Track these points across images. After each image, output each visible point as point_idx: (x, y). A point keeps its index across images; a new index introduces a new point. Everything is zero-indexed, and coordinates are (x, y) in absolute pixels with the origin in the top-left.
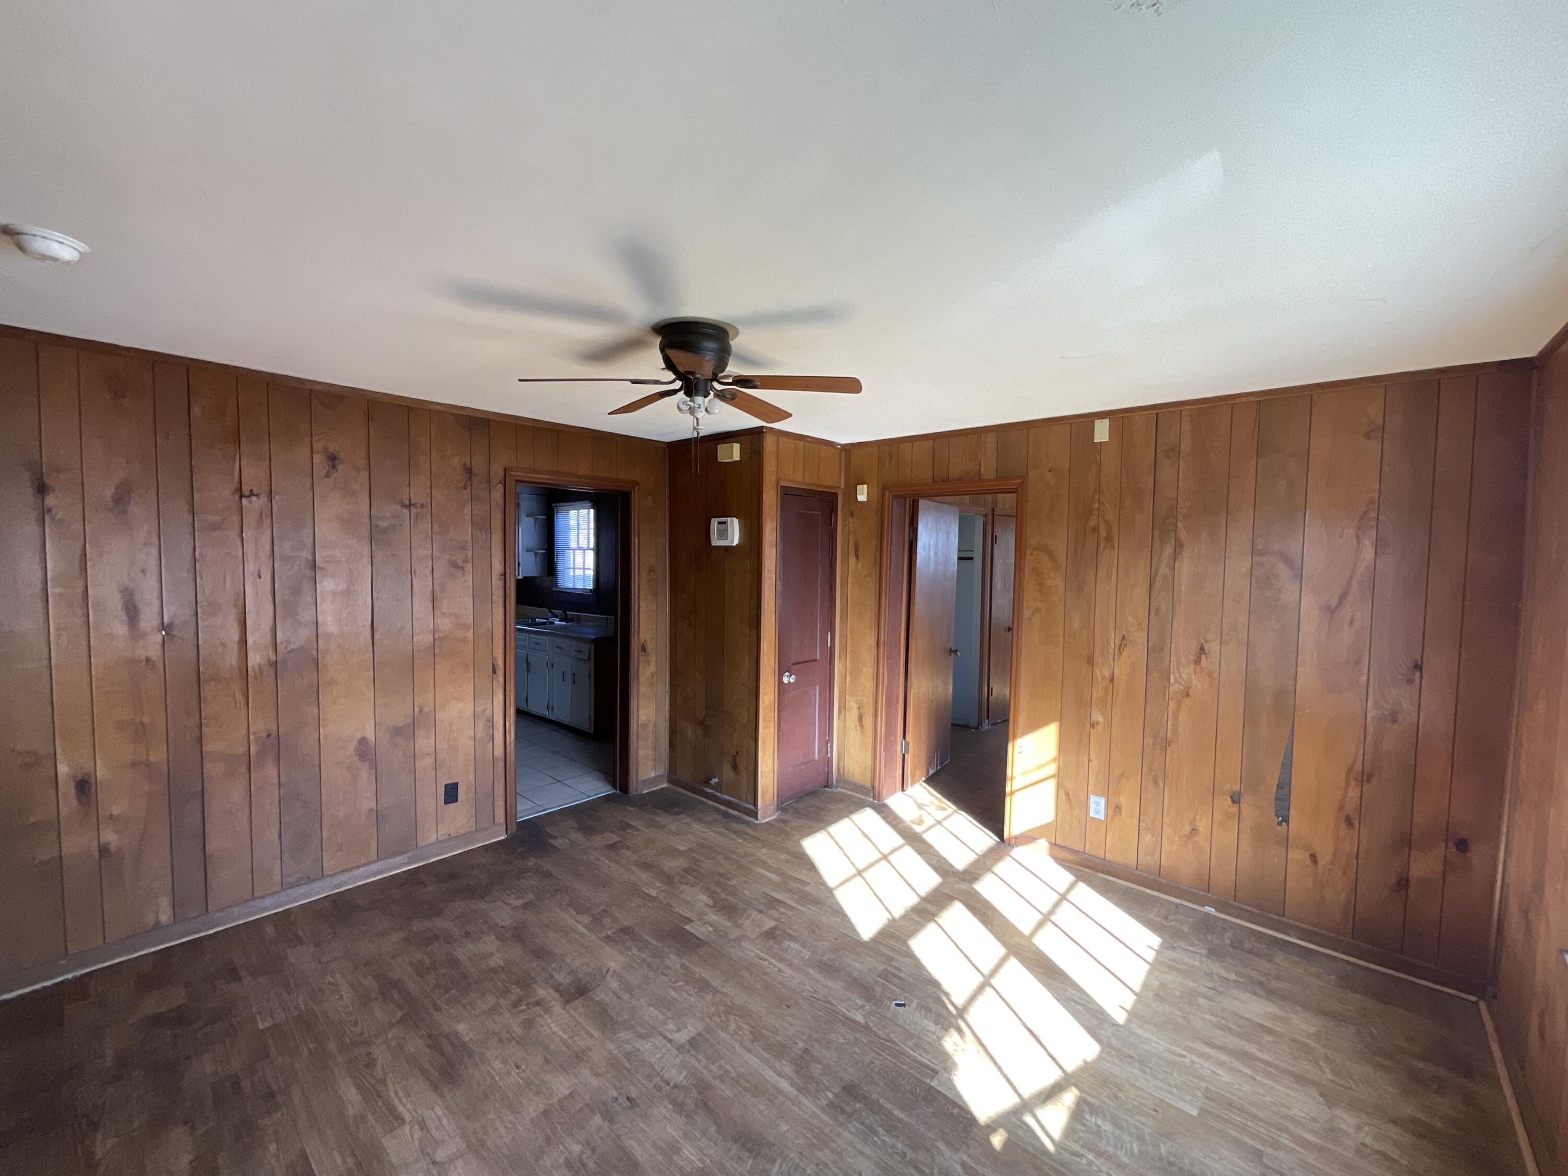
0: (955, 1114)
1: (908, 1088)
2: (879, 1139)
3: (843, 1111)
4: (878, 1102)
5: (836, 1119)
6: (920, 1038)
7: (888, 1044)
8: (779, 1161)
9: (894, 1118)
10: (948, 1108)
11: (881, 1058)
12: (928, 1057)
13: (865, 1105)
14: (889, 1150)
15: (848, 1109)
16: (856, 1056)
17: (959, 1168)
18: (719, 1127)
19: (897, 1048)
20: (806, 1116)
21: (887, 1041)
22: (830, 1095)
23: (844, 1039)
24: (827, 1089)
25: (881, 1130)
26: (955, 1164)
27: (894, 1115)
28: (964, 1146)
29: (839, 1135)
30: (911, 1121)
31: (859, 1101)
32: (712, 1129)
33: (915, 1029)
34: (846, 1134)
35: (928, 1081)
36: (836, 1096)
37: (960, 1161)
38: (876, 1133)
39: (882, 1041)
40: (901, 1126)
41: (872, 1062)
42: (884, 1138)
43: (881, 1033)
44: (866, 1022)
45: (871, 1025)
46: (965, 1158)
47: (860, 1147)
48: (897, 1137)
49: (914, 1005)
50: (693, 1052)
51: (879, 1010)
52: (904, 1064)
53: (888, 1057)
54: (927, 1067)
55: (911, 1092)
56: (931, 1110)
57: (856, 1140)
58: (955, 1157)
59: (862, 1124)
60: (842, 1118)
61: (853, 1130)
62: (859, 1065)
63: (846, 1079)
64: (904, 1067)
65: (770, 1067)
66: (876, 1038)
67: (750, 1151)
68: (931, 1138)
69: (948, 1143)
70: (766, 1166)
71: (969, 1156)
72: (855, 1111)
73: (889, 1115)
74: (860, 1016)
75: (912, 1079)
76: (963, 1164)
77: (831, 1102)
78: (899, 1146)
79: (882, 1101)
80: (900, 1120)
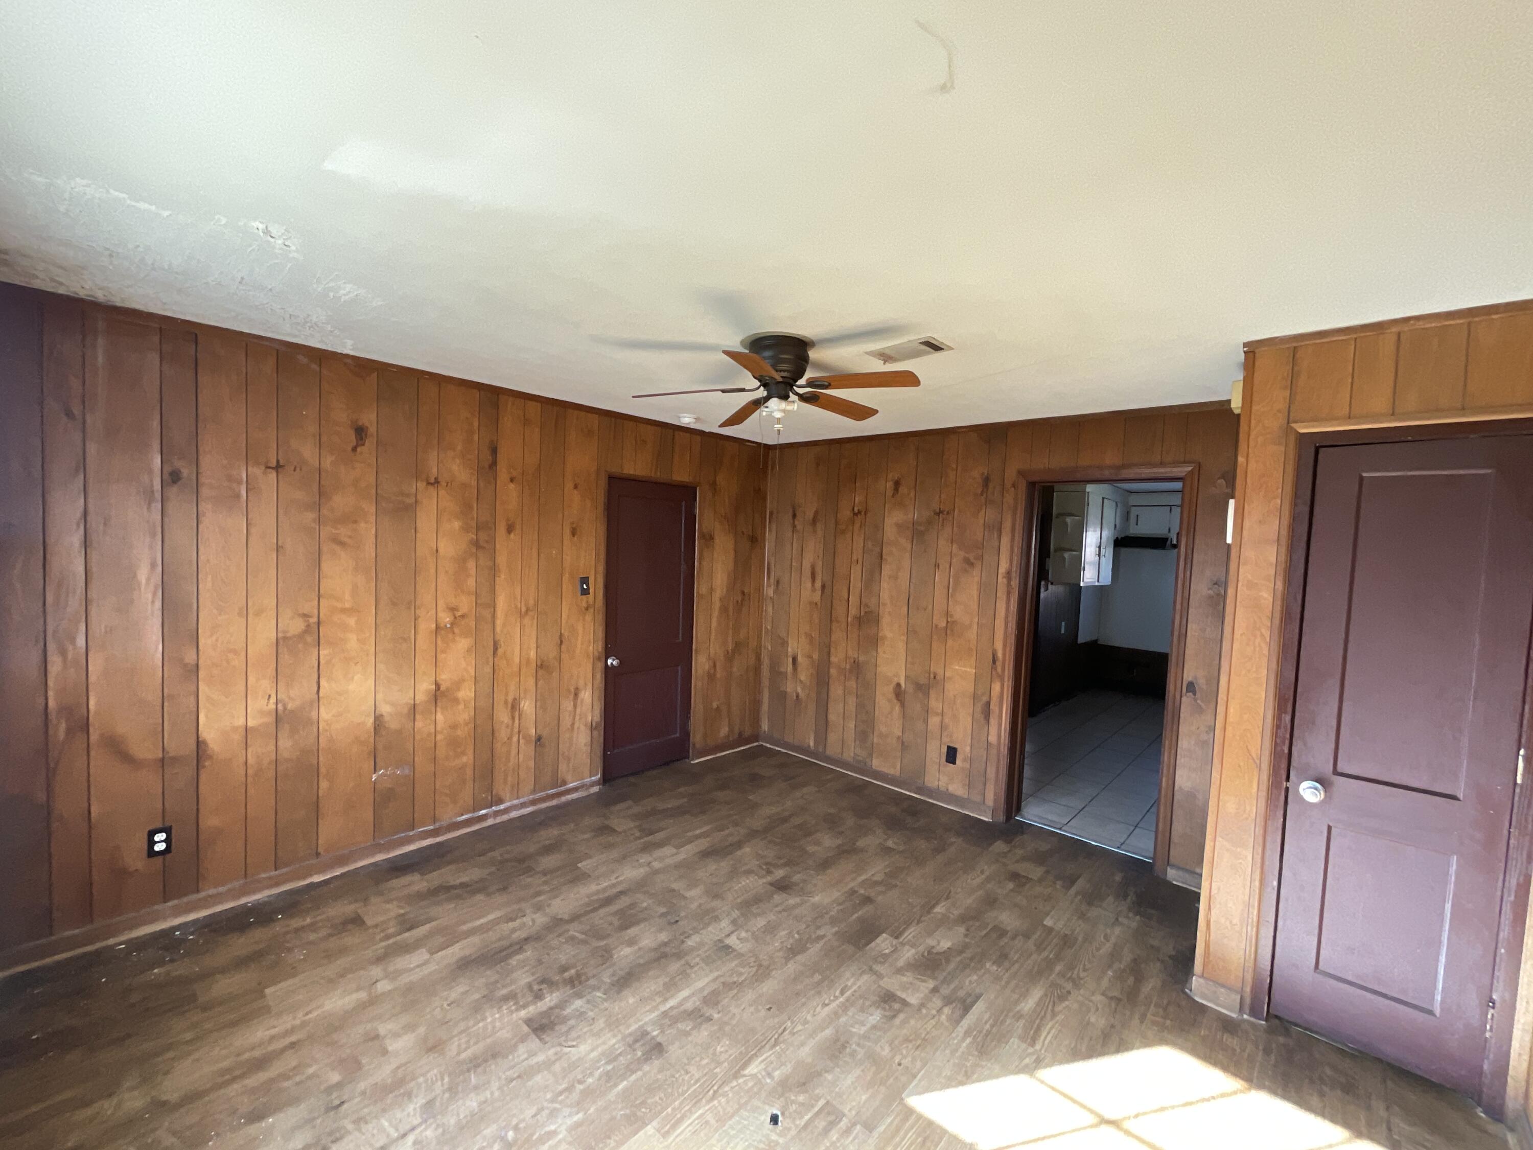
0: (608, 1141)
1: (649, 1101)
2: (602, 1065)
3: (636, 1041)
4: (639, 1069)
5: (630, 1034)
6: (716, 1130)
7: (711, 1092)
8: (604, 996)
9: (619, 1080)
10: (617, 1135)
11: (692, 1082)
12: (687, 1133)
13: (639, 1059)
14: (589, 1072)
15: (638, 1045)
16: (698, 1059)
17: (553, 1127)
18: (640, 965)
19: (704, 1100)
20: (638, 1015)
21: (715, 1092)
22: (655, 1033)
23: (721, 1052)
24: (662, 1032)
25: (609, 1067)
26: (557, 1125)
27: (622, 1081)
28: (571, 1139)
29: (615, 1036)
30: (612, 1095)
31: (643, 1055)
32: (641, 961)
33: (732, 1128)
34: (614, 1041)
35: (655, 1123)
36: (653, 1038)
37: (559, 1130)
38: (607, 1063)
39: (715, 1088)
40: (609, 1085)
41: (687, 1073)
42: (602, 1069)
43: (727, 1089)
44: (745, 1076)
45: (741, 1081)
46: (560, 1136)
47: (600, 1049)
48: (599, 1079)
49: (774, 1137)
50: (715, 948)
51: (763, 1094)
52: (681, 1104)
53: (692, 1089)
54: (674, 1126)
55: (643, 1103)
56: (619, 1117)
57: (605, 1047)
58: (564, 1127)
59: (620, 1054)
60: (630, 1040)
61: (616, 1046)
62: (685, 1061)
63: (670, 1047)
64: (677, 1103)
65: (693, 994)
66: (720, 1082)
67: (618, 981)
68: (589, 1109)
69: (578, 1125)
70: (602, 989)
71: (560, 1142)
72: (634, 1050)
73: (623, 1077)
74: (756, 1071)
75: (659, 1107)
76: (554, 1133)
77: (648, 1033)
78: (590, 1080)
79: (640, 1073)
80: (616, 1085)
